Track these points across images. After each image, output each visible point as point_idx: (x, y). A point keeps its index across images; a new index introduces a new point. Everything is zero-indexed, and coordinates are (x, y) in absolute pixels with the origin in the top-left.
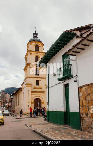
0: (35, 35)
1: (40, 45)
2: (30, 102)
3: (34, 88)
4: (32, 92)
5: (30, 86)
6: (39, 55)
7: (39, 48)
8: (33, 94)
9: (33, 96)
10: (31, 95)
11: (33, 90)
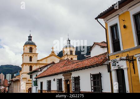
0: (30, 37)
1: (33, 47)
2: (25, 90)
3: (29, 81)
4: (27, 83)
5: (26, 79)
6: (32, 56)
7: (32, 49)
8: (27, 85)
9: (28, 86)
10: (26, 85)
11: (28, 82)
